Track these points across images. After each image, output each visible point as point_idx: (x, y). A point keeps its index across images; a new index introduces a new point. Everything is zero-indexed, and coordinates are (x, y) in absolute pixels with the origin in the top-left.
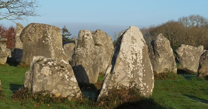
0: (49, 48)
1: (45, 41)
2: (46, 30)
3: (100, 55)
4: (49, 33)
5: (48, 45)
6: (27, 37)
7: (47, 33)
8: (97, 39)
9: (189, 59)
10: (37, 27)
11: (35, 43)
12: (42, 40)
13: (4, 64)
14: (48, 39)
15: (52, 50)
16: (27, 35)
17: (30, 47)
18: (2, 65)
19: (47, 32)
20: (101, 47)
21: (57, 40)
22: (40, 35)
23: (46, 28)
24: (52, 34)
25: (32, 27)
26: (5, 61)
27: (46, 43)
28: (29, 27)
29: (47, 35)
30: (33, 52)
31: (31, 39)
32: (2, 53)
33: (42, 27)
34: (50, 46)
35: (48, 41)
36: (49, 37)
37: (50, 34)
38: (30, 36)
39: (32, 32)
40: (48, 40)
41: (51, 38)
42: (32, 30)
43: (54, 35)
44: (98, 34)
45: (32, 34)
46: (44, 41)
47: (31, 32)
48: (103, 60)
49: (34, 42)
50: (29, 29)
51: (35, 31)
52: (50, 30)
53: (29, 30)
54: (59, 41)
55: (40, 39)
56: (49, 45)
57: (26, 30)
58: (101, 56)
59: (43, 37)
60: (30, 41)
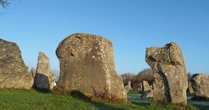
0: (102, 67)
1: (96, 56)
2: (97, 41)
3: (177, 77)
4: (102, 45)
5: (100, 62)
6: (68, 51)
7: (99, 46)
8: (174, 54)
9: (207, 86)
10: (84, 37)
11: (79, 59)
12: (91, 55)
13: (29, 88)
14: (101, 53)
15: (106, 69)
16: (69, 48)
17: (72, 64)
18: (26, 90)
19: (99, 44)
20: (178, 66)
21: (110, 56)
22: (87, 48)
23: (97, 39)
24: (105, 48)
25: (75, 38)
26: (31, 86)
27: (98, 59)
28: (71, 38)
29: (98, 48)
30: (77, 72)
31: (75, 54)
32: (27, 74)
33: (91, 38)
34: (104, 63)
35: (100, 57)
36: (102, 50)
37: (103, 47)
38: (73, 50)
39: (76, 43)
40: (100, 55)
41: (104, 52)
42: (76, 41)
43: (106, 50)
44: (174, 48)
45: (76, 46)
46: (94, 57)
47: (74, 44)
48: (182, 84)
49: (78, 57)
50: (70, 40)
51: (81, 42)
52: (102, 42)
53: (71, 42)
54: (111, 58)
55: (87, 54)
56: (102, 62)
57: (67, 42)
58: (178, 80)
59: (91, 51)
60: (72, 57)
